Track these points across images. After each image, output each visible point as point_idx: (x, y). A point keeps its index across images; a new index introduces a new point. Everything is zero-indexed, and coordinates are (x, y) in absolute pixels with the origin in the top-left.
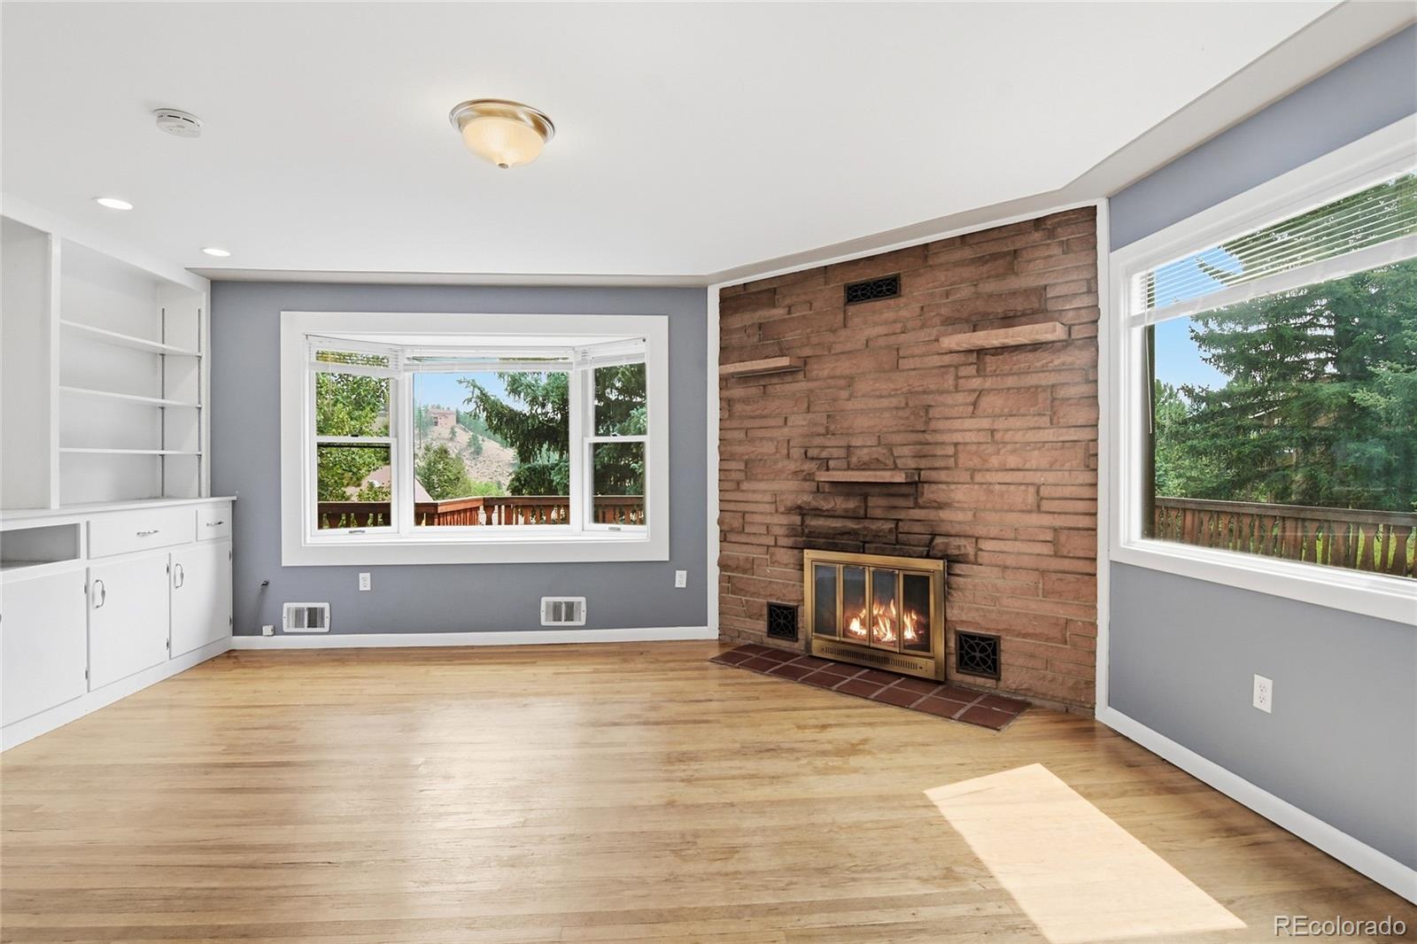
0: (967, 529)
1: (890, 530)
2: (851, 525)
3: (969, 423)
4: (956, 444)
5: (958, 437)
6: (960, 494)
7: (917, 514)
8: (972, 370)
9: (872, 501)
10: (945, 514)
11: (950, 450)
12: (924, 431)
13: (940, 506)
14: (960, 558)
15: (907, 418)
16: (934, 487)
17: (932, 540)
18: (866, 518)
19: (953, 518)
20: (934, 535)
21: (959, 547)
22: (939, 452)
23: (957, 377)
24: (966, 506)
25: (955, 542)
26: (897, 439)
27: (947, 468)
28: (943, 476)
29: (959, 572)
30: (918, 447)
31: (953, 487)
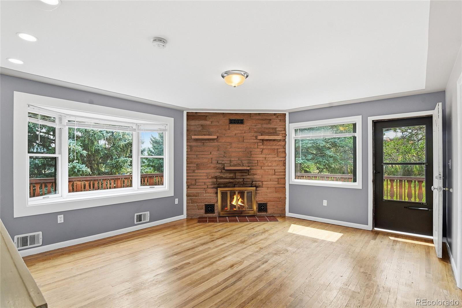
0: (260, 180)
1: (242, 181)
2: (231, 181)
3: (261, 156)
4: (258, 161)
5: (258, 159)
6: (259, 172)
7: (248, 177)
8: (261, 144)
9: (237, 174)
10: (255, 176)
11: (256, 162)
12: (250, 157)
13: (254, 174)
14: (259, 186)
15: (246, 154)
16: (253, 170)
17: (252, 183)
18: (235, 178)
19: (257, 177)
20: (253, 182)
21: (258, 184)
22: (254, 162)
23: (258, 145)
24: (260, 174)
25: (258, 183)
26: (243, 159)
27: (255, 166)
28: (255, 168)
29: (258, 190)
30: (249, 161)
31: (257, 170)
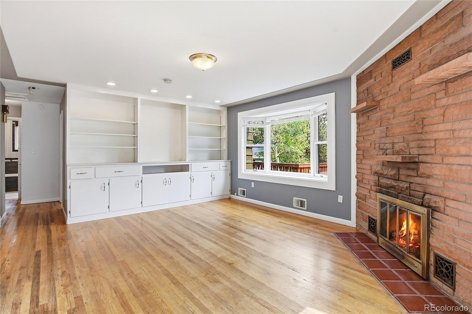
0: (439, 191)
1: (407, 188)
2: (394, 183)
3: (442, 127)
4: (435, 140)
5: (436, 136)
6: (437, 170)
7: (418, 180)
8: (441, 94)
9: (402, 172)
10: (429, 181)
11: (433, 144)
12: (421, 133)
13: (429, 177)
14: (437, 209)
15: (414, 126)
16: (425, 165)
17: (424, 195)
18: (399, 180)
19: (434, 184)
20: (425, 193)
21: (435, 202)
22: (428, 145)
23: (436, 100)
24: (439, 177)
25: (434, 198)
26: (410, 138)
27: (431, 154)
28: (428, 159)
29: (436, 217)
30: (419, 142)
31: (433, 166)
